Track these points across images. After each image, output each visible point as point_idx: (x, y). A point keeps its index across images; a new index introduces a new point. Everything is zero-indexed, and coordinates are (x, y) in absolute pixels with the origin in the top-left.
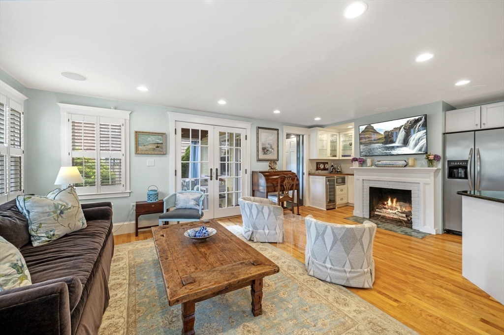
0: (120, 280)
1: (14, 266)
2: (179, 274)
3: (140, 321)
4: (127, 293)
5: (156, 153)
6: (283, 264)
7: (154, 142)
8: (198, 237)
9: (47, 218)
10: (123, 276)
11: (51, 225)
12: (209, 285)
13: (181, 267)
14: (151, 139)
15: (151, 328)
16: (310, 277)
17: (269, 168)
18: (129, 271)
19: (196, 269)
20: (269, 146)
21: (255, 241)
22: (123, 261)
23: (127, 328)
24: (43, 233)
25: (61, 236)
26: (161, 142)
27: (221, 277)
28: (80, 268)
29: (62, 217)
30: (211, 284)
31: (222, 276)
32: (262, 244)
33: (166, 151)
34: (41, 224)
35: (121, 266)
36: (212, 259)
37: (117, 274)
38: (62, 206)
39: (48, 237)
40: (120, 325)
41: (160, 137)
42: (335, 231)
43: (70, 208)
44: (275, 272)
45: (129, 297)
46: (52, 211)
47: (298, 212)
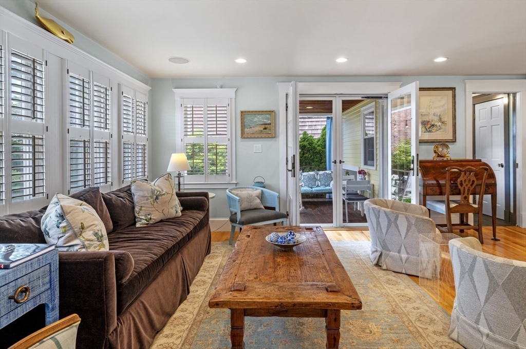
0: (206, 277)
1: (96, 234)
2: (235, 279)
3: (204, 323)
4: (206, 292)
5: (263, 135)
6: (413, 310)
7: (262, 123)
8: (280, 244)
9: (145, 201)
10: (210, 275)
11: (148, 209)
12: (257, 298)
13: (242, 272)
14: (258, 119)
15: (211, 333)
16: (451, 341)
17: (434, 155)
18: (217, 271)
19: (256, 278)
20: (436, 118)
21: (384, 267)
22: (216, 260)
23: (192, 325)
24: (143, 216)
25: (157, 221)
26: (269, 122)
27: (276, 293)
28: (151, 250)
29: (157, 202)
30: (259, 297)
31: (278, 293)
32: (394, 274)
33: (275, 133)
34: (141, 207)
35: (212, 264)
36: (281, 272)
37: (206, 271)
38: (158, 191)
39: (146, 220)
40: (188, 320)
41: (268, 116)
42: (490, 268)
43: (164, 194)
44: (353, 307)
45: (206, 297)
46: (150, 195)
47: (494, 235)
